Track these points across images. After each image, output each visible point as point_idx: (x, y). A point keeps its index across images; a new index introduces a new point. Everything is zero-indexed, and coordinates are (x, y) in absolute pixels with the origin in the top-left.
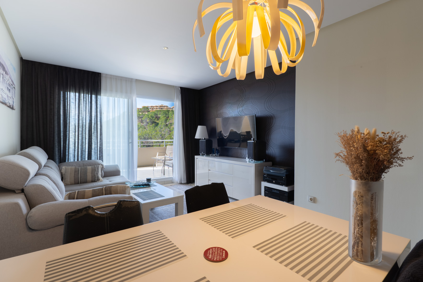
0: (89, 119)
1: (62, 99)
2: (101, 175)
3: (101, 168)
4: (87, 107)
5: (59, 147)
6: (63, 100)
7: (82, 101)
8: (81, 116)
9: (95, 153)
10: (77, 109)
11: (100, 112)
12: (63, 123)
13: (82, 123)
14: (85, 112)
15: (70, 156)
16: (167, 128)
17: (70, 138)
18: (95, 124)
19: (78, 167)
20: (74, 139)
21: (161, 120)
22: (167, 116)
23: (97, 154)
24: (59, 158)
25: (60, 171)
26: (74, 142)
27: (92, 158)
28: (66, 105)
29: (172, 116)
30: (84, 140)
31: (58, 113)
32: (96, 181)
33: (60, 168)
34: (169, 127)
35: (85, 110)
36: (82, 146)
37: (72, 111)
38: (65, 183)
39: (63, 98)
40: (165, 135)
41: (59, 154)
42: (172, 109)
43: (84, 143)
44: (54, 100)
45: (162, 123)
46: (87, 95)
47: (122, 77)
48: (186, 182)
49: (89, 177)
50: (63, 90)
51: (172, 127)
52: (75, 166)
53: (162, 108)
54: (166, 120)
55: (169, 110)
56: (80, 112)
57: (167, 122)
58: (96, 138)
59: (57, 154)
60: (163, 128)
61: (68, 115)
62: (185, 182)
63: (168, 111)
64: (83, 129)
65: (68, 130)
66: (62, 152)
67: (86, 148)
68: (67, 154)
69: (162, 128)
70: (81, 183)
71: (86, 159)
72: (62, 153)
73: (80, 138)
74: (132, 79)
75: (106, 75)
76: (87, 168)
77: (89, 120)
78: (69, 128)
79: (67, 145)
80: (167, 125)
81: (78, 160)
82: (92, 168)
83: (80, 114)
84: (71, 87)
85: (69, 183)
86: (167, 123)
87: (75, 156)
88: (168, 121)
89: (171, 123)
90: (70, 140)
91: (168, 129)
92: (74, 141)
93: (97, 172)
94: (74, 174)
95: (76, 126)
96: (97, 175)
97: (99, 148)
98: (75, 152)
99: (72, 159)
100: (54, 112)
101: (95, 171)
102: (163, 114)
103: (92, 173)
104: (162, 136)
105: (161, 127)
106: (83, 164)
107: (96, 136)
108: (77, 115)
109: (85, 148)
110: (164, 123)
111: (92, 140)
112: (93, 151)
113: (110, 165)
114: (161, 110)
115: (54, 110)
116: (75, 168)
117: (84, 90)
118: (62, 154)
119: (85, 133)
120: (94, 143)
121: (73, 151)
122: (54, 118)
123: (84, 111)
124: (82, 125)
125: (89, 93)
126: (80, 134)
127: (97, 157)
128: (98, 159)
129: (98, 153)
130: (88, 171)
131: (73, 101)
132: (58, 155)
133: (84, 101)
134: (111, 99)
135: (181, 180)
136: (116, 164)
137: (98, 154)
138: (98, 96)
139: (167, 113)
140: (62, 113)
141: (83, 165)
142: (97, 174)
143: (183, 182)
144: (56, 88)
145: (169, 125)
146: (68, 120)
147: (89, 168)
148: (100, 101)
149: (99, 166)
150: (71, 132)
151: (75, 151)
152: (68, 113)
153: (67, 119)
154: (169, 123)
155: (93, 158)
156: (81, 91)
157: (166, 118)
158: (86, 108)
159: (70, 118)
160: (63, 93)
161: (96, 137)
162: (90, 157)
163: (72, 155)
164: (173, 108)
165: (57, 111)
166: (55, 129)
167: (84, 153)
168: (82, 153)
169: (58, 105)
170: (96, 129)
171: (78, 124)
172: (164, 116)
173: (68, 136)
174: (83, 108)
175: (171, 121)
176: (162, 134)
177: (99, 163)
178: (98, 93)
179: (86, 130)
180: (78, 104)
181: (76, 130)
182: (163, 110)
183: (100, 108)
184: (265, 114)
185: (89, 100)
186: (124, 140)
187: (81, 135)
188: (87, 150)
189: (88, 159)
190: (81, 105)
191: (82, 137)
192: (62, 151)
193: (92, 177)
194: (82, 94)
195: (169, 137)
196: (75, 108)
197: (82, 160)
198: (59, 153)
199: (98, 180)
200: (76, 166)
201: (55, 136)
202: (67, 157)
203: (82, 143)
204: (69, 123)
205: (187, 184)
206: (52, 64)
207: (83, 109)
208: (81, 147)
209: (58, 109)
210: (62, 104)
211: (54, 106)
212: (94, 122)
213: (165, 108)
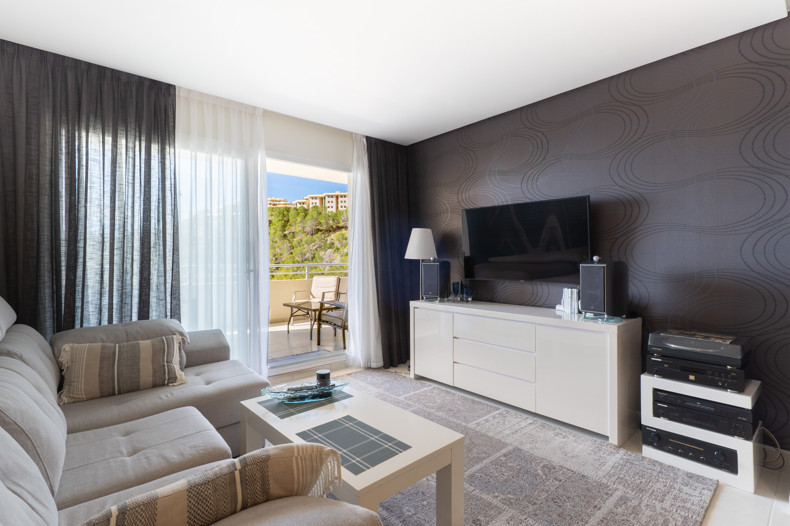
0: (142, 207)
1: (64, 149)
2: (180, 364)
3: (180, 343)
4: (136, 175)
5: (55, 286)
6: (67, 153)
7: (121, 159)
8: (118, 200)
9: (159, 300)
10: (108, 179)
11: (173, 189)
12: (65, 216)
13: (122, 219)
14: (130, 189)
15: (88, 311)
16: (286, 241)
17: (87, 260)
18: (158, 221)
19: (112, 345)
20: (100, 262)
21: (274, 226)
22: (285, 219)
23: (164, 301)
24: (55, 316)
25: (55, 357)
26: (99, 270)
27: (150, 315)
28: (77, 167)
29: (294, 218)
30: (129, 267)
31: (51, 187)
32: (166, 382)
33: (56, 349)
34: (289, 240)
35: (131, 181)
36: (122, 282)
37: (95, 185)
38: (71, 395)
39: (68, 146)
40: (281, 254)
41: (55, 306)
42: (295, 206)
43: (127, 273)
44: (38, 150)
45: (275, 233)
46: (137, 143)
47: (230, 102)
48: (382, 365)
49: (146, 374)
50: (68, 124)
51: (295, 239)
52: (103, 341)
53: (276, 205)
54: (284, 227)
55: (289, 208)
56: (117, 189)
57: (285, 230)
58: (162, 260)
59: (47, 306)
60: (278, 242)
61: (82, 196)
62: (381, 363)
63: (288, 210)
64: (124, 234)
65: (81, 237)
66: (63, 300)
67: (134, 287)
68: (78, 304)
69: (276, 242)
70: (120, 393)
71: (135, 318)
72: (63, 302)
73: (117, 259)
74: (255, 107)
75: (190, 91)
76: (138, 344)
77: (142, 210)
78: (83, 231)
79: (77, 280)
80: (285, 236)
81: (110, 320)
82: (153, 345)
83: (117, 194)
84: (92, 119)
85: (84, 396)
86: (286, 232)
87: (103, 310)
88: (287, 228)
89: (293, 233)
90: (89, 264)
91: (288, 242)
92: (99, 267)
93: (167, 357)
94: (101, 368)
95: (105, 226)
96: (168, 366)
97: (169, 285)
98: (101, 299)
99: (92, 320)
100: (38, 184)
101: (161, 352)
102: (278, 214)
103: (153, 362)
104: (276, 257)
105: (274, 240)
106: (127, 333)
107: (162, 253)
108: (109, 195)
109: (130, 287)
110: (279, 233)
111: (150, 263)
112: (153, 294)
113: (199, 330)
114: (273, 208)
115: (39, 180)
116: (103, 348)
117: (129, 129)
118: (63, 305)
119: (130, 245)
120: (156, 272)
121: (96, 295)
122: (38, 202)
123: (128, 186)
124: (122, 223)
125: (143, 138)
126: (115, 247)
127: (164, 312)
128: (166, 316)
129: (166, 300)
130: (143, 355)
131: (98, 158)
132: (51, 309)
133: (129, 157)
134: (202, 156)
135: (368, 360)
136: (215, 327)
137: (166, 303)
138: (167, 147)
139: (285, 213)
140: (64, 190)
141: (127, 336)
142: (169, 362)
143: (374, 365)
144: (47, 117)
145: (289, 237)
146: (82, 210)
147: (145, 345)
148: (173, 162)
149: (173, 338)
150: (92, 243)
151: (101, 297)
152: (81, 190)
153: (80, 205)
154: (290, 233)
155: (154, 314)
156: (119, 132)
157: (283, 222)
158: (134, 177)
159: (88, 205)
160: (68, 131)
161: (162, 256)
162: (144, 312)
163: (94, 306)
164: (296, 204)
165: (47, 182)
166: (41, 233)
167: (128, 300)
168: (122, 301)
169: (52, 165)
170: (161, 235)
171: (111, 220)
172: (280, 220)
173: (81, 254)
174: (124, 177)
175: (293, 228)
176: (276, 253)
177: (173, 330)
178: (167, 138)
179: (135, 238)
180: (110, 166)
181: (105, 236)
182: (278, 207)
183: (173, 180)
184: (612, 194)
185: (143, 157)
186: (235, 265)
187: (119, 252)
188: (136, 293)
189: (139, 319)
190: (119, 168)
191: (124, 257)
192: (63, 296)
193: (154, 372)
194: (123, 141)
195: (291, 258)
196: (102, 177)
197: (121, 319)
198: (53, 302)
199: (173, 379)
200: (105, 338)
201: (42, 254)
202: (80, 314)
203: (123, 274)
204: (83, 218)
205: (385, 368)
206: (32, 48)
207: (124, 181)
208: (120, 284)
209: (51, 176)
210: (64, 165)
211: (38, 168)
212: (157, 215)
213: (282, 204)
